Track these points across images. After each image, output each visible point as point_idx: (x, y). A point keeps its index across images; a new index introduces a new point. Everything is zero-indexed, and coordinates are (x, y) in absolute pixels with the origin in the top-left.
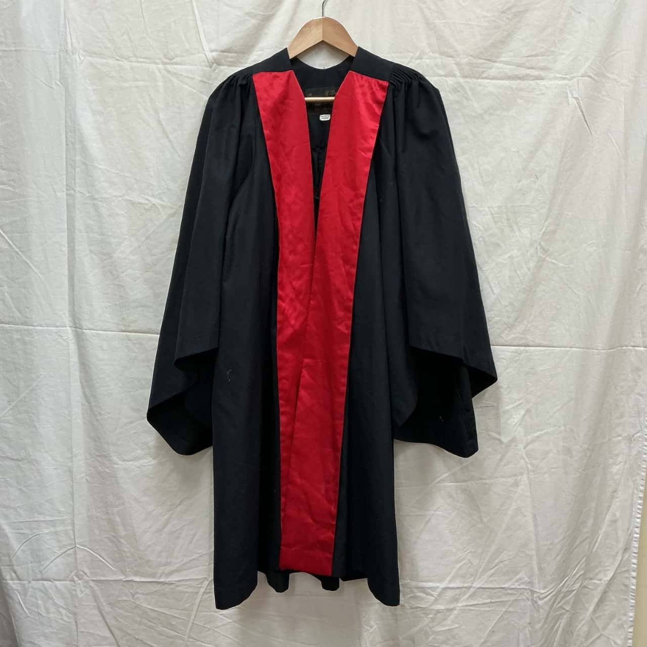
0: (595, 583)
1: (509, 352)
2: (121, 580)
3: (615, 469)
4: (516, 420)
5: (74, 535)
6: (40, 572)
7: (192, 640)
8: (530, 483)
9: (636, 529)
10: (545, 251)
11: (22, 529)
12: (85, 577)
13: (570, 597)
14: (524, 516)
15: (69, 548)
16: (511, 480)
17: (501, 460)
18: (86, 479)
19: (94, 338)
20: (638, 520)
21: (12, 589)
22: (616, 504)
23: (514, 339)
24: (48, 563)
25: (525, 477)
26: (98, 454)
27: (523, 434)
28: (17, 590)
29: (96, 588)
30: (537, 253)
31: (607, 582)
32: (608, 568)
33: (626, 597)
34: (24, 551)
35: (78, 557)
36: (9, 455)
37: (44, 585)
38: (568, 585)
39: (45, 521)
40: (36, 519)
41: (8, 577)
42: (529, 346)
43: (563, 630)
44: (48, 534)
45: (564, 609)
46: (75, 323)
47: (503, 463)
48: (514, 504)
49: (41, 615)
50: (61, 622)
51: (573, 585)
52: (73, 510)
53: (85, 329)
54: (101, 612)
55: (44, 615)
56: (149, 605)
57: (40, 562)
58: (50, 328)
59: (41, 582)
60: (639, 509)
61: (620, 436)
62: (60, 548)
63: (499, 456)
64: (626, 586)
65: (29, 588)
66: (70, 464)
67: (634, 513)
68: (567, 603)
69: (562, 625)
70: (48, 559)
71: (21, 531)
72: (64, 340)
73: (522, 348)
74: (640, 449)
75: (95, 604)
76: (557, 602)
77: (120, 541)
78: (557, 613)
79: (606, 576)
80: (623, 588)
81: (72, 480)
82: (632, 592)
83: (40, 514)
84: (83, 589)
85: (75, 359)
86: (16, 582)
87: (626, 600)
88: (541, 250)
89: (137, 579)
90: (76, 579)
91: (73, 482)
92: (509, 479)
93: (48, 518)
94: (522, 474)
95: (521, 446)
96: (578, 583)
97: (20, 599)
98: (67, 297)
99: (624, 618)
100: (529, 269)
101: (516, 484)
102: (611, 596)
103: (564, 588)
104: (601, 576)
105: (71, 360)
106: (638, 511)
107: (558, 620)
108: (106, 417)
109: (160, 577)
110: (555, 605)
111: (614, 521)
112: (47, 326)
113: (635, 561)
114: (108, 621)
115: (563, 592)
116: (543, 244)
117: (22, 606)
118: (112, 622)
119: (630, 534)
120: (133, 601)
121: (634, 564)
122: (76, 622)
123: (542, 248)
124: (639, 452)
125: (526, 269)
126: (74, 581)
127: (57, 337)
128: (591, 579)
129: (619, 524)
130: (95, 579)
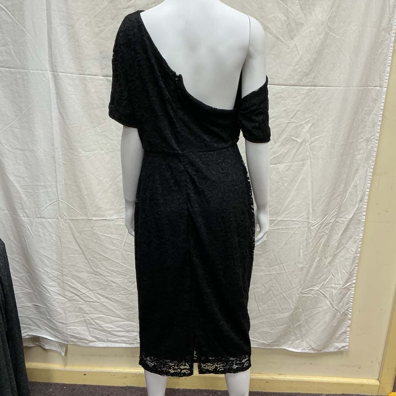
0: (343, 220)
1: (305, 90)
2: (85, 219)
3: (359, 157)
4: (306, 130)
5: (58, 194)
6: (40, 213)
7: (124, 251)
8: (311, 164)
9: (367, 189)
10: (330, 28)
11: (28, 189)
12: (65, 217)
13: (328, 226)
14: (307, 182)
15: (55, 201)
16: (301, 163)
17: (296, 152)
18: (63, 163)
19: (65, 78)
20: (369, 185)
21: (24, 222)
22: (358, 176)
23: (309, 82)
24: (43, 208)
25: (308, 161)
26: (70, 148)
27: (309, 137)
28: (27, 222)
29: (71, 224)
30: (325, 29)
31: (349, 219)
32: (350, 212)
33: (359, 226)
34: (29, 202)
35: (60, 205)
36: (18, 147)
37: (42, 220)
38: (328, 220)
39: (40, 185)
40: (36, 184)
41: (21, 215)
42: (317, 86)
43: (324, 244)
44: (42, 192)
45: (325, 232)
46: (52, 68)
47: (297, 154)
48: (302, 176)
49: (41, 236)
50: (53, 241)
51: (331, 219)
52: (57, 180)
53: (59, 72)
54: (74, 236)
55: (43, 237)
56: (101, 233)
57: (39, 208)
58: (38, 71)
59: (40, 219)
60: (370, 178)
61: (362, 138)
62: (50, 200)
63: (296, 150)
64: (359, 220)
65: (33, 222)
66: (54, 153)
67: (367, 181)
68: (326, 229)
69: (323, 241)
70: (43, 207)
71: (28, 191)
72: (47, 79)
73: (313, 87)
74: (373, 146)
75: (71, 232)
76: (321, 229)
77: (84, 198)
78: (321, 234)
79: (349, 216)
80: (358, 222)
81: (55, 163)
82: (363, 223)
83: (38, 181)
84: (64, 223)
85: (53, 91)
86: (26, 218)
87: (359, 227)
88: (327, 28)
89: (94, 219)
90: (60, 218)
91: (55, 164)
92: (300, 162)
93: (42, 184)
94: (307, 160)
95: (308, 144)
96: (333, 219)
97: (29, 228)
98: (47, 52)
99: (357, 237)
100: (320, 39)
101: (303, 165)
102: (351, 226)
103: (325, 222)
104: (346, 216)
105: (51, 91)
106: (369, 179)
107: (321, 238)
108: (73, 126)
109: (107, 217)
110: (320, 230)
111: (356, 186)
112: (36, 70)
113: (365, 207)
114: (78, 241)
115: (325, 224)
116: (328, 23)
117: (30, 231)
118: (80, 242)
119: (364, 193)
120: (92, 231)
121: (365, 208)
122: (61, 241)
123: (328, 26)
124: (372, 147)
125: (318, 39)
126: (59, 220)
127: (43, 77)
128: (341, 218)
129: (358, 187)
130: (70, 218)
